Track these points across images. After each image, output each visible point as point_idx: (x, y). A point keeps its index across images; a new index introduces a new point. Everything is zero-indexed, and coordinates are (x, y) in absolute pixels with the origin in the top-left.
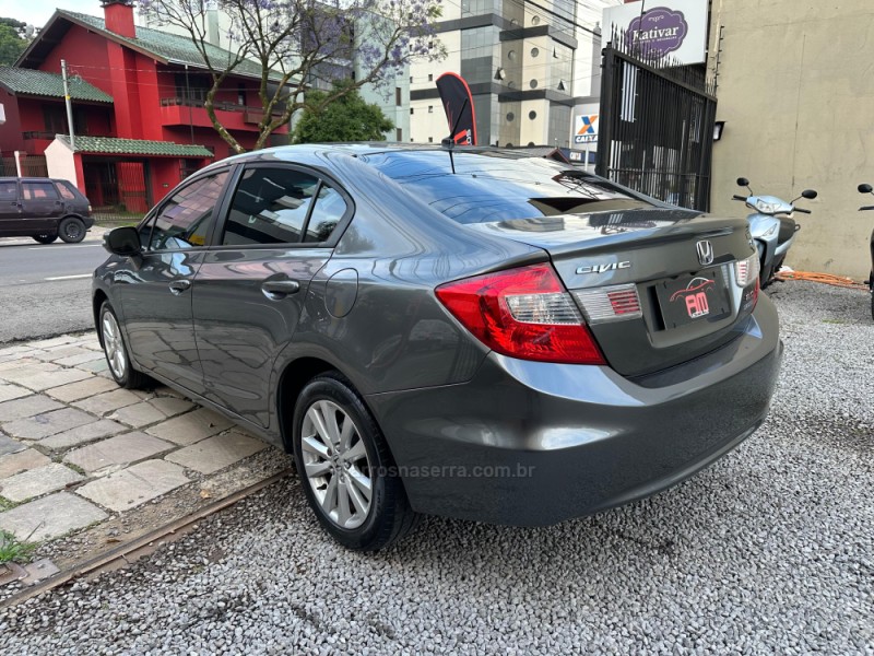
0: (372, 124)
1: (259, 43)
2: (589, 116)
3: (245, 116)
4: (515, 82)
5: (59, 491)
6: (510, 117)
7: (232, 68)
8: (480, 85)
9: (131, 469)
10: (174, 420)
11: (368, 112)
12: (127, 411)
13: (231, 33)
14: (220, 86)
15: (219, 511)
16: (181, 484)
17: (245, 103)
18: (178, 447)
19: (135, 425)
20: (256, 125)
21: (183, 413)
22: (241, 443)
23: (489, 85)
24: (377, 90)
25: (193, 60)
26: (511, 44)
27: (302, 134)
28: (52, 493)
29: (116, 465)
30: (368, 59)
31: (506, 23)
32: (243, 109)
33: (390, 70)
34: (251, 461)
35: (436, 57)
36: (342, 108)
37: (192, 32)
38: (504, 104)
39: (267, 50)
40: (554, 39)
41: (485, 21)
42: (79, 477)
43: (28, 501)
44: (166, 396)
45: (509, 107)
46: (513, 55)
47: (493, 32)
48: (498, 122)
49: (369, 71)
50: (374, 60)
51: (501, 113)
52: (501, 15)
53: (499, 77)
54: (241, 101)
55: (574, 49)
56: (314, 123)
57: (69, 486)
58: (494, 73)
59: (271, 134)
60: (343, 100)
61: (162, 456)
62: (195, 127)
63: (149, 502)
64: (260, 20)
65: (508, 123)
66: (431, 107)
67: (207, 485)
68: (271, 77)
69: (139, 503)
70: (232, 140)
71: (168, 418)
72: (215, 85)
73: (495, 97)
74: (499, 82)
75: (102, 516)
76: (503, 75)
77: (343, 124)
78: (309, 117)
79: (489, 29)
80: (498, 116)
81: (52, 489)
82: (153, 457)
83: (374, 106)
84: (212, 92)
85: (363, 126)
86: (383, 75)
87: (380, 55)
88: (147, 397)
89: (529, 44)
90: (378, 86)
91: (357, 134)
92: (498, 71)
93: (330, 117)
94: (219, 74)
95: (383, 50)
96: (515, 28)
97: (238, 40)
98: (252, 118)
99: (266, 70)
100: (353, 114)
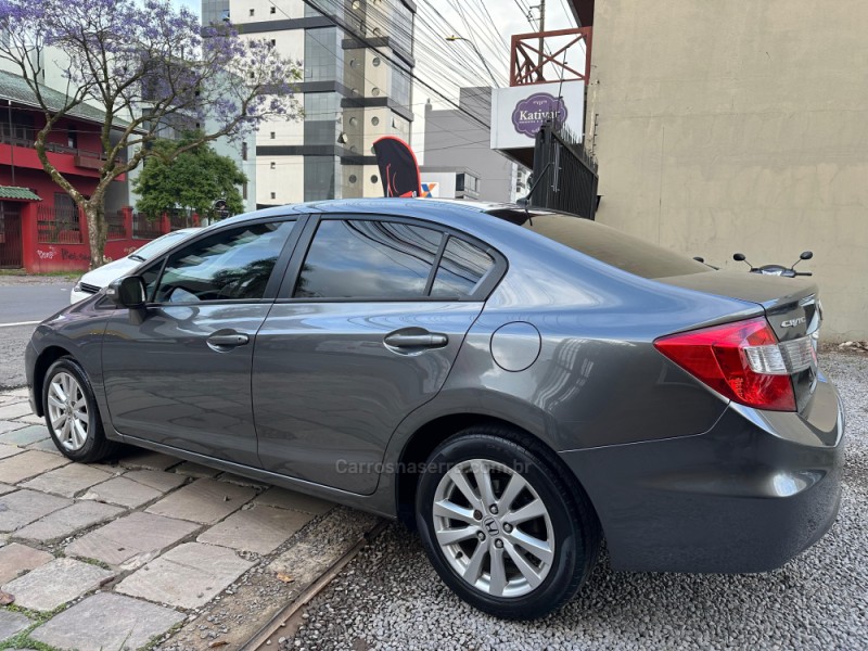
0: (226, 176)
1: (104, 85)
2: (428, 184)
3: (76, 158)
4: (357, 146)
5: (93, 592)
6: (353, 179)
7: (68, 109)
8: (324, 147)
9: (166, 555)
10: (173, 495)
11: (222, 164)
12: (103, 488)
13: (68, 72)
14: (53, 125)
15: (317, 595)
16: (247, 568)
17: (75, 146)
18: (205, 527)
19: (131, 505)
20: (96, 170)
21: (180, 487)
22: (278, 516)
23: (333, 147)
24: (232, 143)
25: (17, 96)
26: (352, 111)
27: (147, 182)
28: (86, 595)
29: (145, 553)
30: (223, 112)
31: (348, 91)
32: (74, 151)
33: (246, 125)
34: (306, 535)
35: (293, 117)
36: (193, 157)
37: (23, 67)
38: (346, 167)
39: (112, 93)
40: (392, 110)
41: (326, 87)
42: (107, 574)
43: (62, 609)
44: (139, 469)
45: (352, 170)
46: (355, 122)
47: (334, 99)
48: (342, 183)
49: (224, 124)
50: (229, 114)
51: (344, 175)
52: (342, 83)
53: (342, 141)
54: (71, 143)
55: (410, 121)
56: (161, 171)
57: (102, 585)
58: (337, 138)
59: (113, 180)
60: (195, 151)
61: (192, 538)
62: (15, 167)
63: (223, 593)
64: (105, 62)
65: (352, 185)
66: (273, 164)
67: (277, 566)
68: (114, 123)
69: (212, 596)
70: (67, 184)
71: (165, 494)
72: (48, 124)
73: (338, 159)
74: (342, 145)
75: (178, 618)
76: (345, 138)
77: (194, 174)
78: (156, 165)
79: (331, 95)
80: (342, 178)
81: (84, 590)
82: (183, 541)
83: (227, 159)
84: (44, 131)
85: (216, 177)
86: (238, 129)
87: (235, 110)
88: (118, 471)
89: (369, 113)
90: (233, 140)
91: (210, 185)
92: (341, 136)
93: (181, 166)
94: (52, 114)
95: (239, 105)
96: (356, 96)
97: (75, 80)
98: (87, 162)
99: (110, 114)
100: (206, 165)
